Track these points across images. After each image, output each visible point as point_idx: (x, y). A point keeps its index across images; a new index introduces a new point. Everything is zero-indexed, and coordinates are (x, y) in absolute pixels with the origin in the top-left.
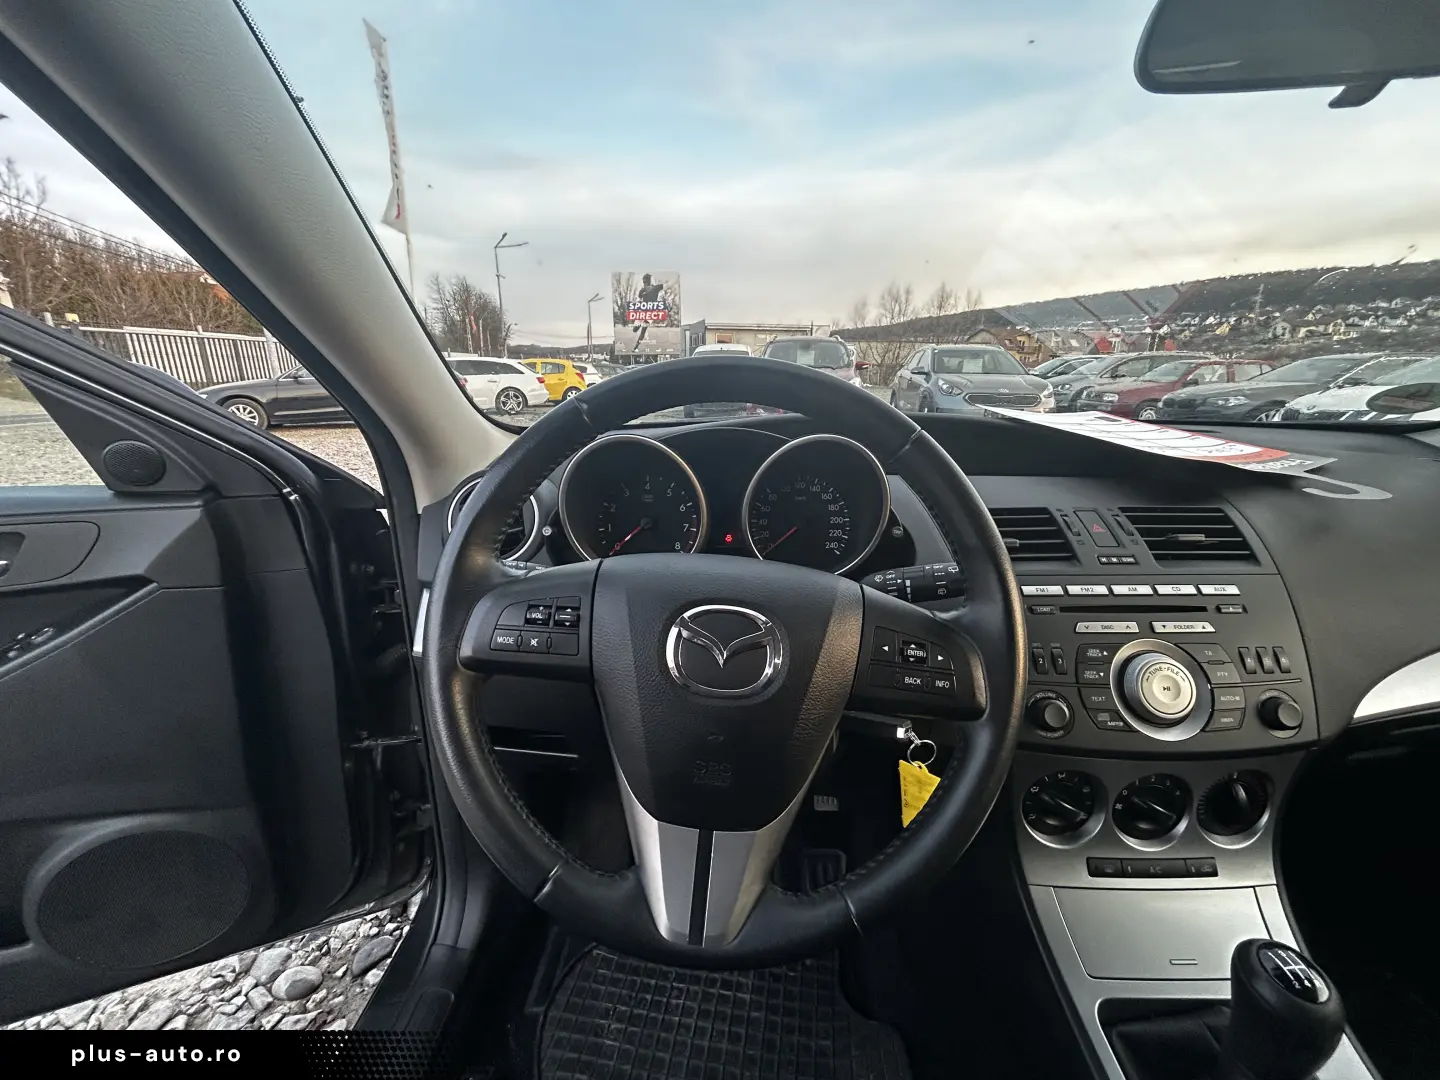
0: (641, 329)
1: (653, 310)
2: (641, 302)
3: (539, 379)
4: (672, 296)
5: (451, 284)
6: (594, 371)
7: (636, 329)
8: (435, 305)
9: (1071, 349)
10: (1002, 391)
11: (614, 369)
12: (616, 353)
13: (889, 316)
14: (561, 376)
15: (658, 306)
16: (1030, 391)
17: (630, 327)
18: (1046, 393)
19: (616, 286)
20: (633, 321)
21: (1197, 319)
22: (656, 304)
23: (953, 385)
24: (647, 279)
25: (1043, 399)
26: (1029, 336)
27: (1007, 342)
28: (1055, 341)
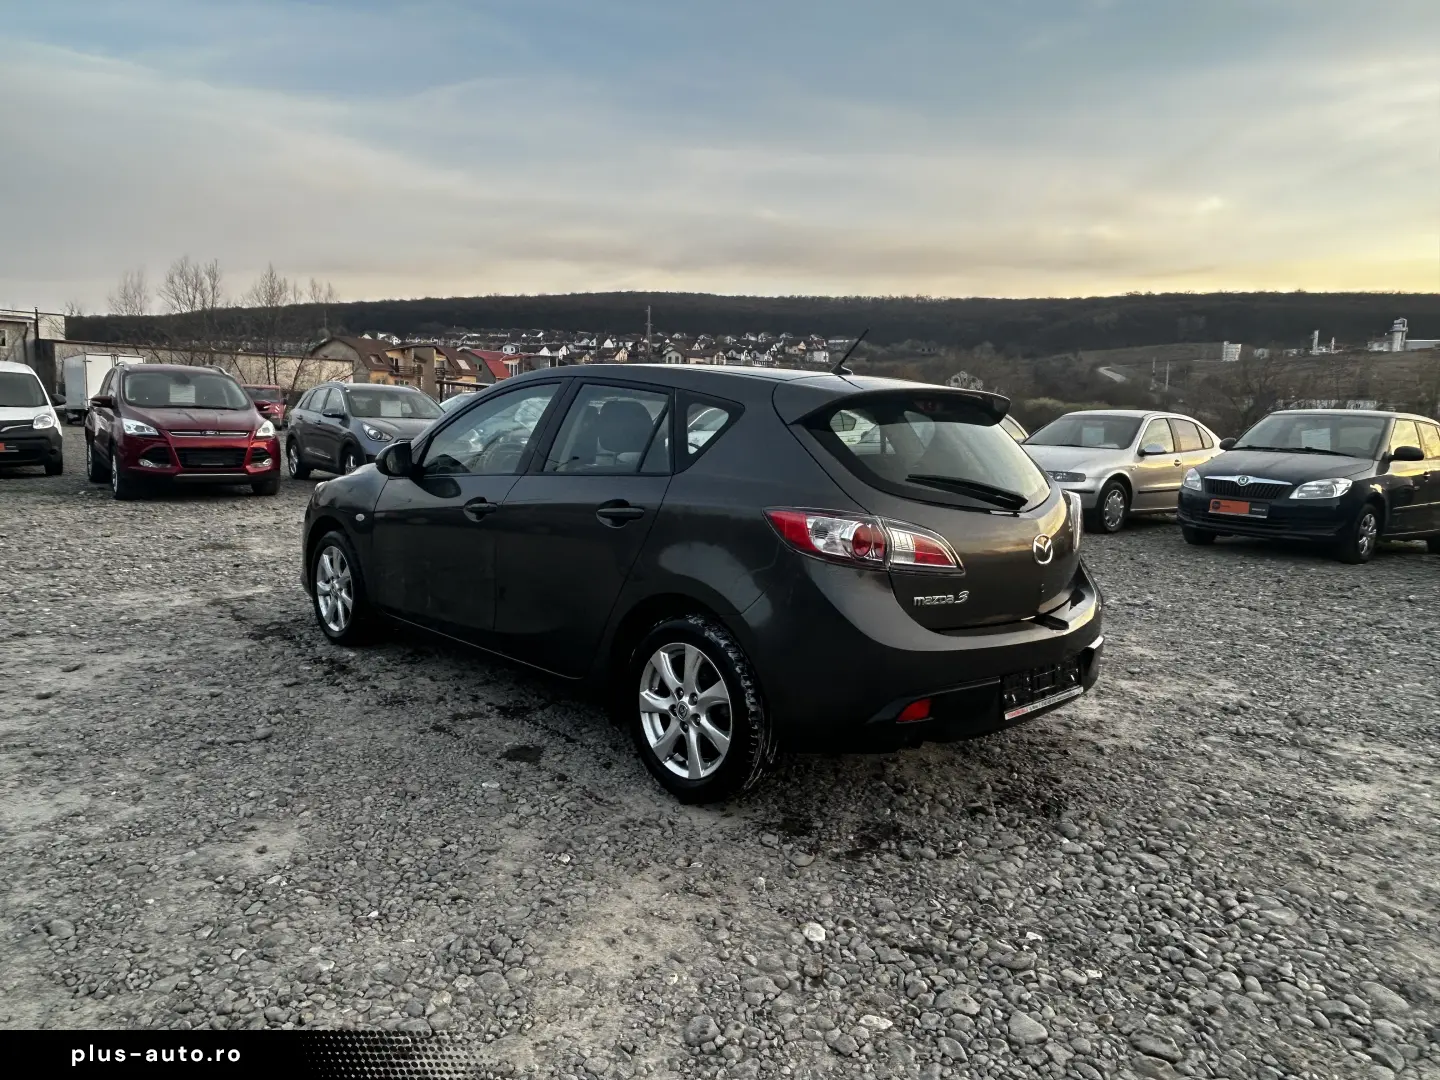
21: (594, 341)
23: (380, 431)
26: (403, 351)
27: (373, 359)
28: (438, 360)
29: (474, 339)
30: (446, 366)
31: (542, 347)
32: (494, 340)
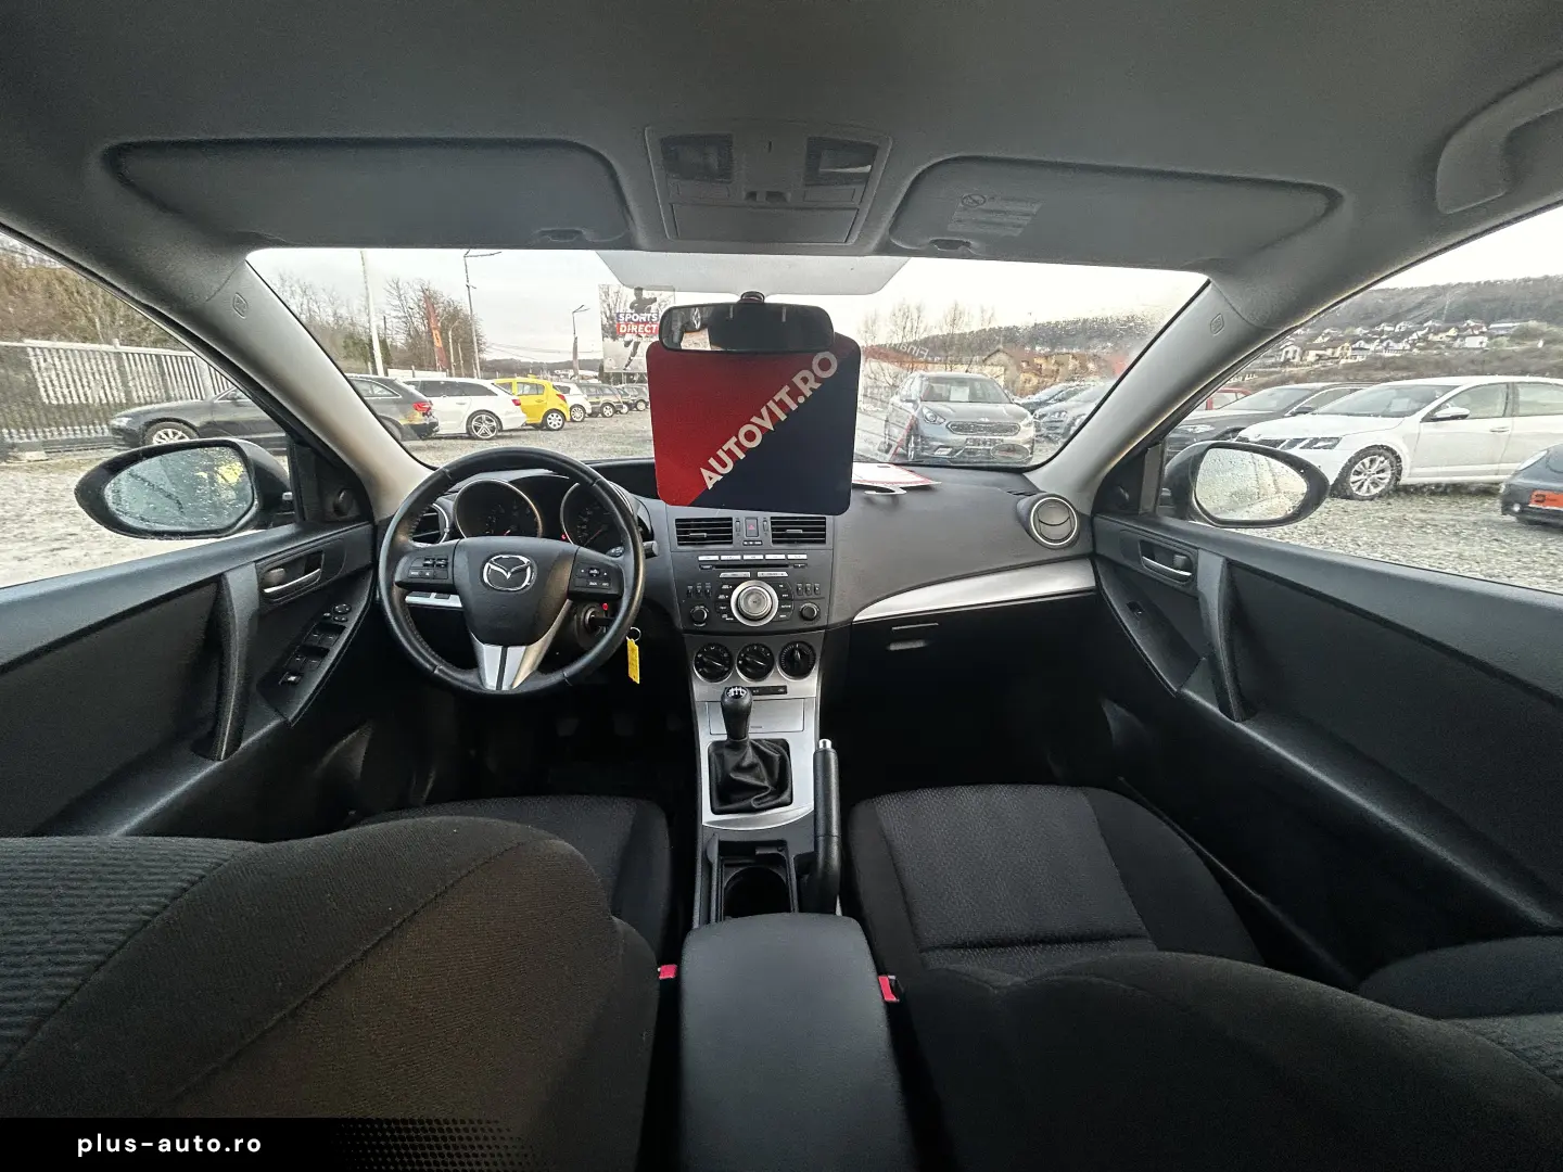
0: (632, 344)
1: (647, 323)
2: (632, 314)
3: (514, 401)
5: (414, 291)
6: (579, 392)
7: (627, 344)
10: (983, 420)
11: (601, 389)
12: (606, 371)
13: (901, 334)
14: (539, 397)
15: (651, 318)
16: (1009, 421)
17: (621, 342)
18: (1026, 421)
19: (604, 297)
20: (624, 335)
22: (649, 316)
23: (936, 414)
24: (638, 291)
25: (1022, 428)
26: (1047, 358)
27: (1024, 364)
28: (1072, 364)
30: (1078, 368)
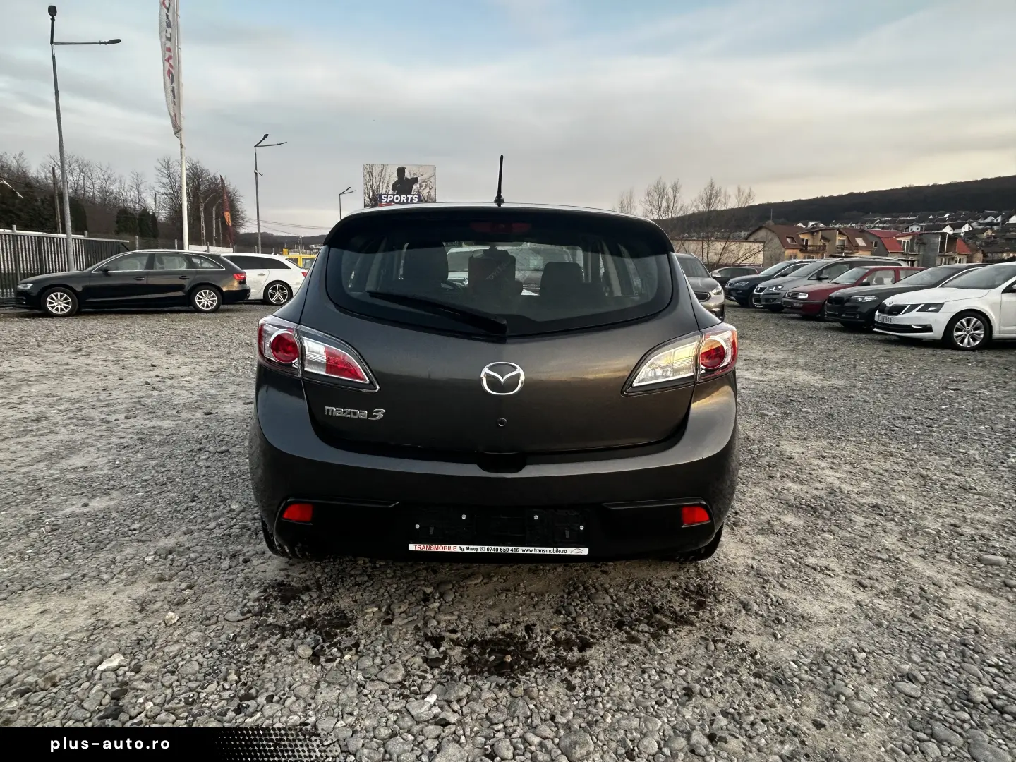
2: (394, 195)
3: (304, 273)
4: (427, 190)
8: (163, 190)
9: (858, 248)
13: (656, 211)
16: (702, 291)
19: (367, 178)
21: (1000, 218)
22: (410, 197)
24: (401, 171)
25: (713, 295)
26: (812, 233)
27: (789, 240)
28: (839, 239)
29: (885, 222)
30: (846, 243)
31: (945, 226)
32: (903, 222)
